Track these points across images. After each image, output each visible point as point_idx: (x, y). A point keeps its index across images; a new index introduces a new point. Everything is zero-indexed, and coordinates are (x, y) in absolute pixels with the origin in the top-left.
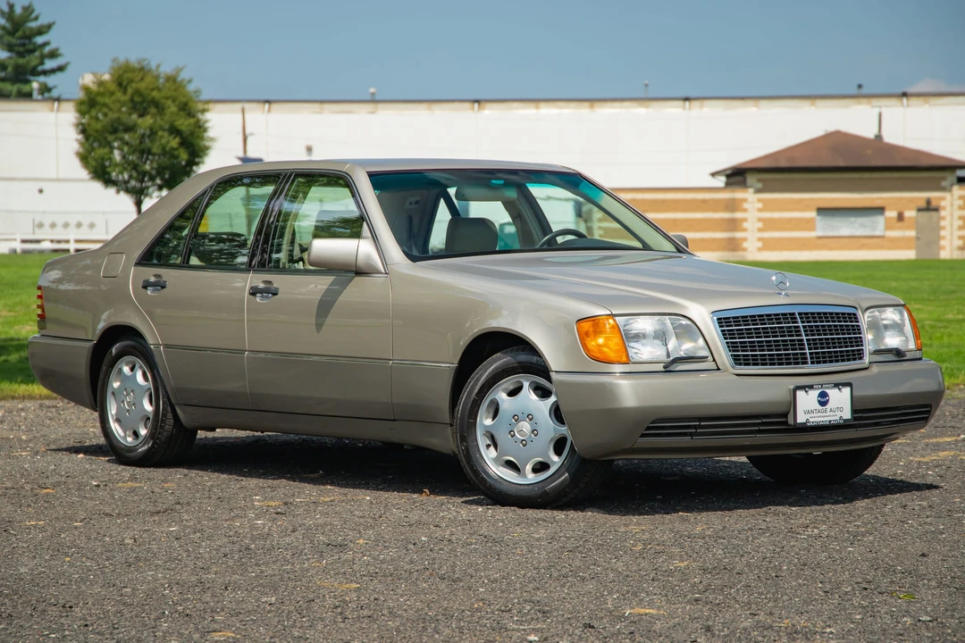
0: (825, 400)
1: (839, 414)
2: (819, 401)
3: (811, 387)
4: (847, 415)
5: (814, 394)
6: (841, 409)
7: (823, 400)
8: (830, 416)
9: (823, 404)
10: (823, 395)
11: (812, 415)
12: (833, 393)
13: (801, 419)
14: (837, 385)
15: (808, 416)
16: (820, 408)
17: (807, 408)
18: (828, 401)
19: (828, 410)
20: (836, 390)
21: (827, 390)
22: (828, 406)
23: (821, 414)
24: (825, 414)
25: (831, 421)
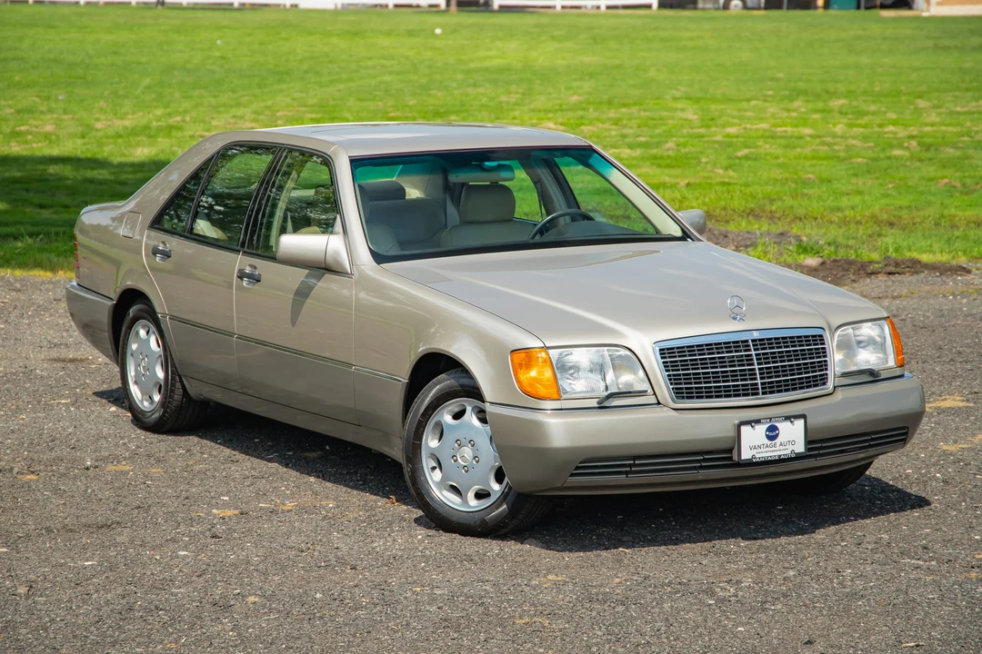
0: (774, 434)
1: (790, 448)
2: (767, 436)
3: (758, 421)
4: (800, 448)
5: (761, 429)
6: (793, 442)
7: (772, 434)
8: (780, 450)
9: (771, 438)
10: (773, 429)
11: (759, 450)
12: (783, 427)
13: (746, 454)
14: (788, 418)
15: (754, 452)
16: (769, 442)
17: (753, 444)
18: (777, 435)
19: (778, 445)
20: (788, 423)
21: (776, 424)
22: (778, 441)
23: (770, 449)
24: (773, 449)
25: (780, 456)
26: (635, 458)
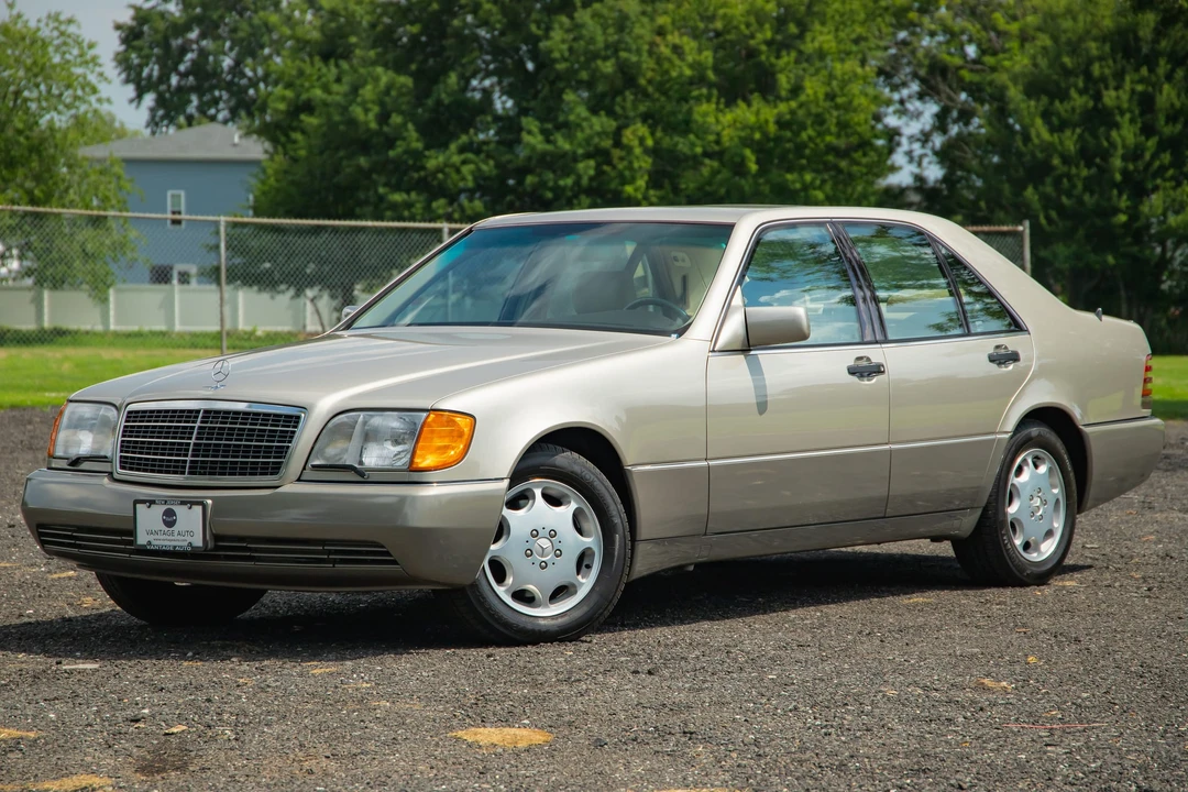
1: (189, 539)
2: (164, 520)
3: (152, 502)
4: (198, 541)
5: (159, 510)
6: (191, 533)
7: (170, 519)
8: (177, 540)
9: (170, 524)
10: (169, 513)
11: (156, 537)
12: (180, 510)
13: (142, 539)
14: (183, 503)
15: (151, 538)
16: (166, 529)
17: (150, 528)
18: (175, 520)
19: (176, 533)
20: (185, 508)
21: (174, 507)
22: (176, 528)
23: (167, 537)
24: (171, 538)
25: (175, 547)
26: (80, 529)
